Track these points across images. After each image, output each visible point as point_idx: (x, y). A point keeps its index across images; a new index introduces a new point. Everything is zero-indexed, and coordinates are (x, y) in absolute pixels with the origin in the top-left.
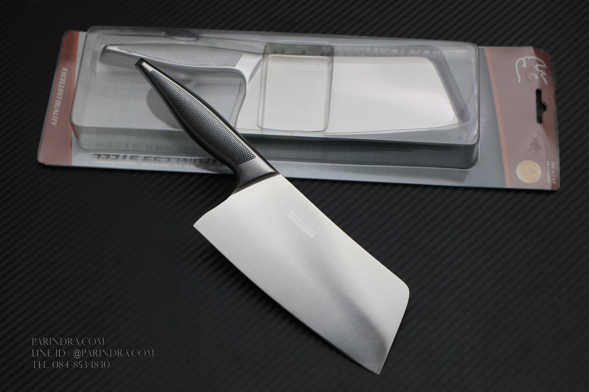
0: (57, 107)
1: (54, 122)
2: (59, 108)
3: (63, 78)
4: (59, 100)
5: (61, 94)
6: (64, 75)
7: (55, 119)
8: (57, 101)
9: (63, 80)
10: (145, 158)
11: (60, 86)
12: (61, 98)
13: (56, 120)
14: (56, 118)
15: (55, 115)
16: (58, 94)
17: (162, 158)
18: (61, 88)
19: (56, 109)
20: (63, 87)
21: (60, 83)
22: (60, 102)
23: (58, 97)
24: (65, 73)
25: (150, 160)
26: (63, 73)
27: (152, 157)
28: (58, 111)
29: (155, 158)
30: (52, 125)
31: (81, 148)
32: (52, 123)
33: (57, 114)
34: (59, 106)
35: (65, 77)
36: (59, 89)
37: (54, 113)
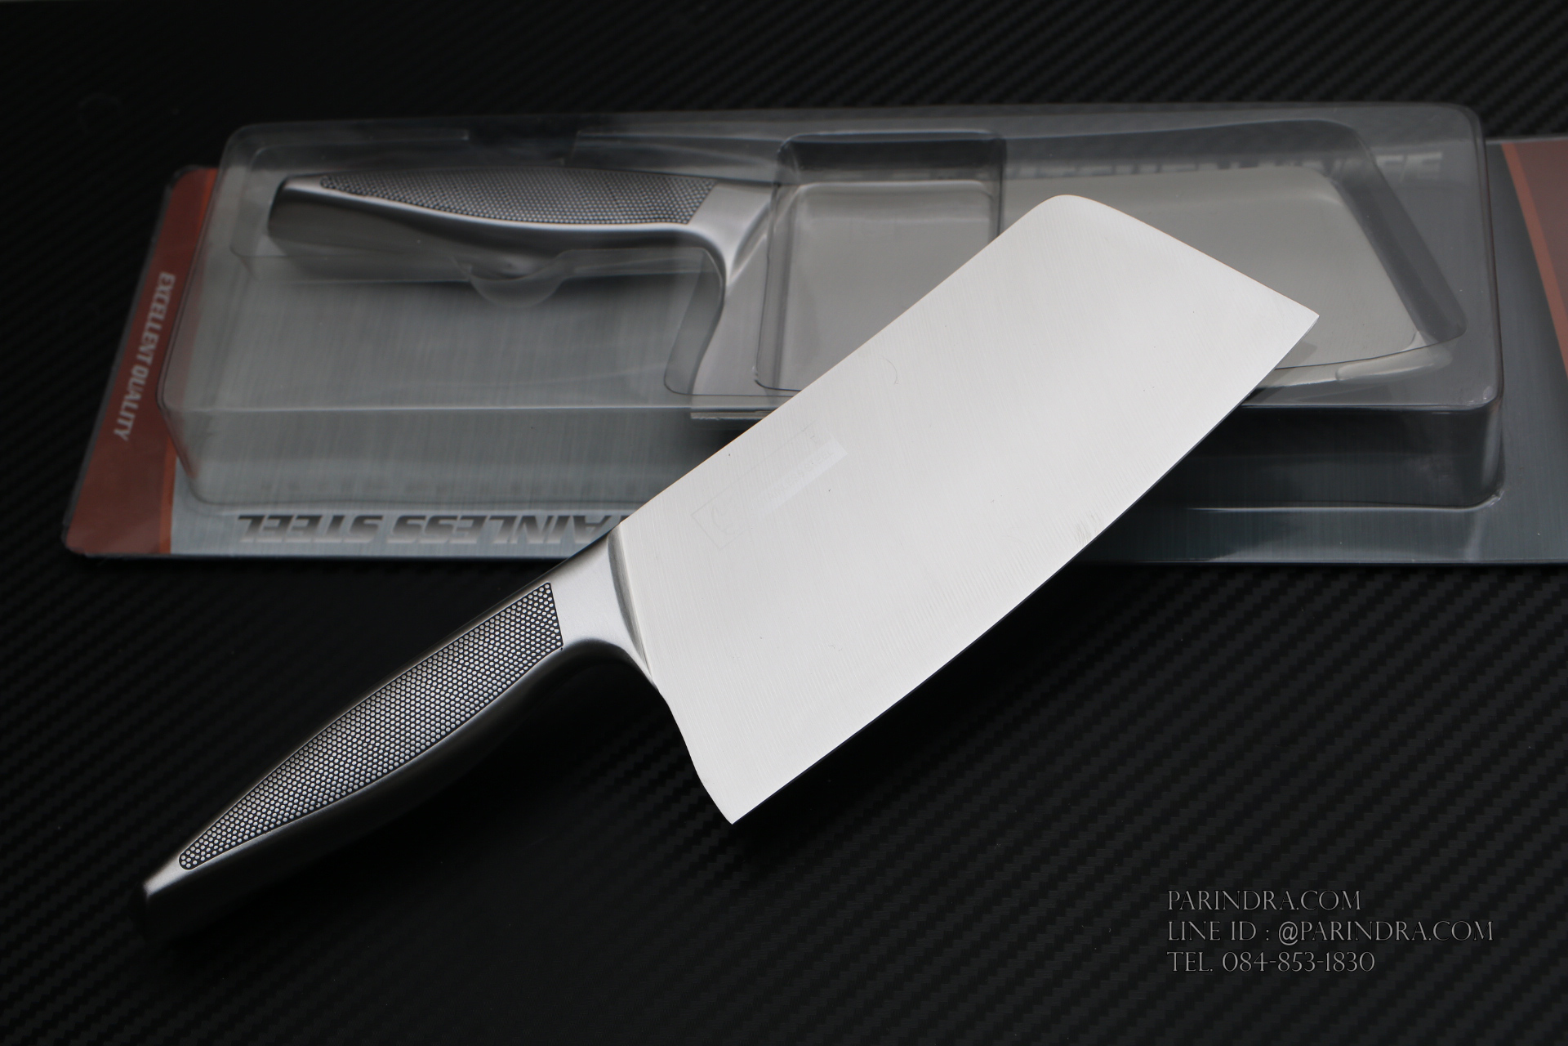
0: (135, 384)
1: (123, 427)
2: (141, 389)
3: (161, 301)
4: (143, 364)
5: (152, 346)
6: (163, 292)
7: (127, 419)
8: (136, 370)
9: (160, 307)
10: (403, 521)
11: (149, 324)
12: (149, 360)
13: (130, 424)
14: (132, 416)
15: (128, 409)
16: (142, 349)
17: (454, 518)
18: (152, 330)
19: (132, 392)
20: (158, 327)
21: (152, 315)
22: (146, 371)
23: (140, 357)
24: (167, 288)
25: (418, 527)
26: (161, 288)
27: (423, 518)
28: (138, 397)
29: (435, 520)
30: (118, 437)
31: (200, 499)
32: (118, 432)
33: (135, 406)
34: (142, 382)
35: (167, 298)
36: (147, 334)
37: (126, 404)
